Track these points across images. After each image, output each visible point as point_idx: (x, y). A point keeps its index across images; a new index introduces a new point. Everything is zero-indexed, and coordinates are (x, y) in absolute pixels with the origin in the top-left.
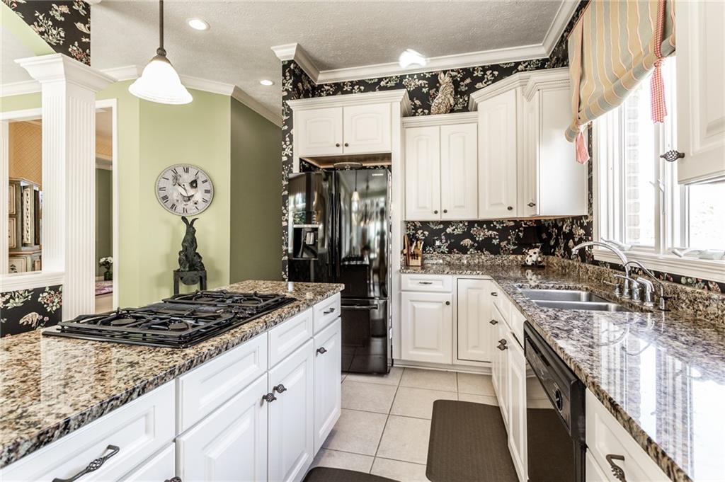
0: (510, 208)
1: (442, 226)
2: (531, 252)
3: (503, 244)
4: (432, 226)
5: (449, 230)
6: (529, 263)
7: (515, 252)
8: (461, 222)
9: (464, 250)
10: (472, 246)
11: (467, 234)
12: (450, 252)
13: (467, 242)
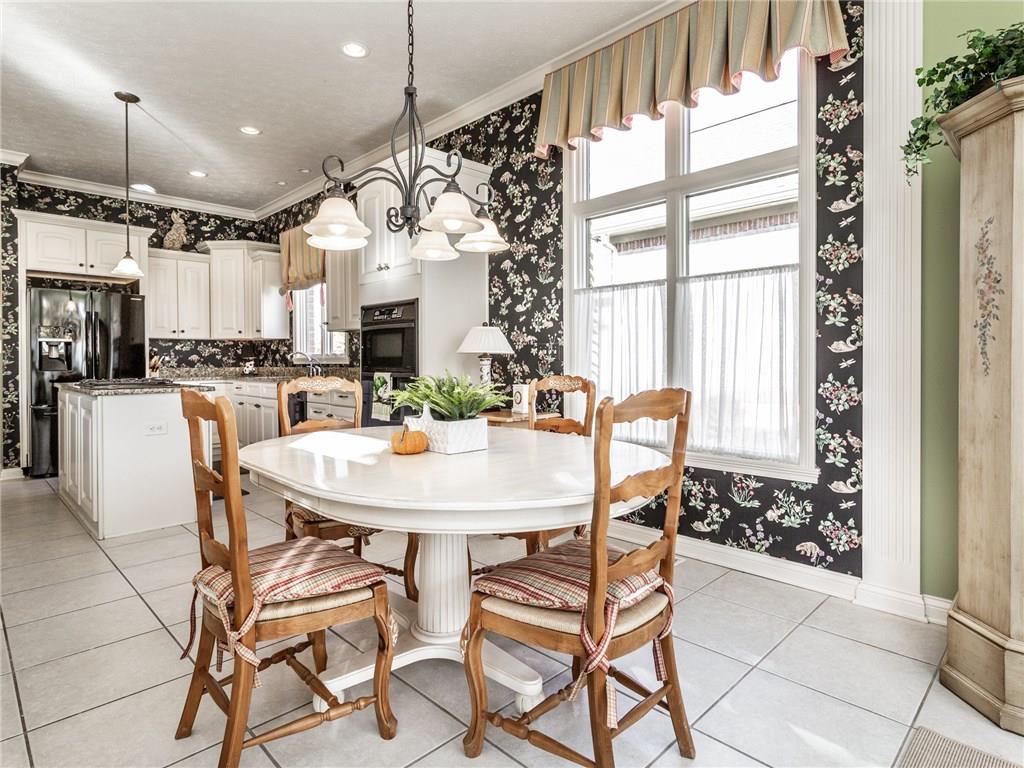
0: (240, 332)
1: (171, 344)
2: (248, 364)
3: (225, 359)
4: (161, 343)
5: (178, 347)
6: (247, 372)
7: (234, 365)
8: (189, 340)
9: (192, 364)
10: (199, 361)
11: (194, 351)
12: (178, 366)
13: (194, 357)
